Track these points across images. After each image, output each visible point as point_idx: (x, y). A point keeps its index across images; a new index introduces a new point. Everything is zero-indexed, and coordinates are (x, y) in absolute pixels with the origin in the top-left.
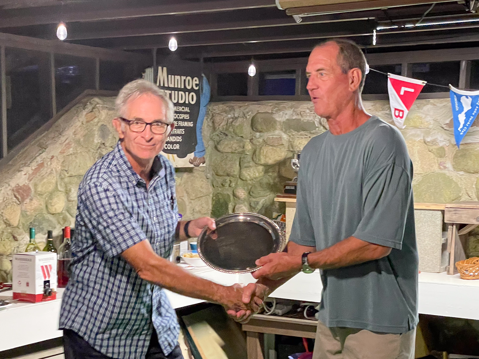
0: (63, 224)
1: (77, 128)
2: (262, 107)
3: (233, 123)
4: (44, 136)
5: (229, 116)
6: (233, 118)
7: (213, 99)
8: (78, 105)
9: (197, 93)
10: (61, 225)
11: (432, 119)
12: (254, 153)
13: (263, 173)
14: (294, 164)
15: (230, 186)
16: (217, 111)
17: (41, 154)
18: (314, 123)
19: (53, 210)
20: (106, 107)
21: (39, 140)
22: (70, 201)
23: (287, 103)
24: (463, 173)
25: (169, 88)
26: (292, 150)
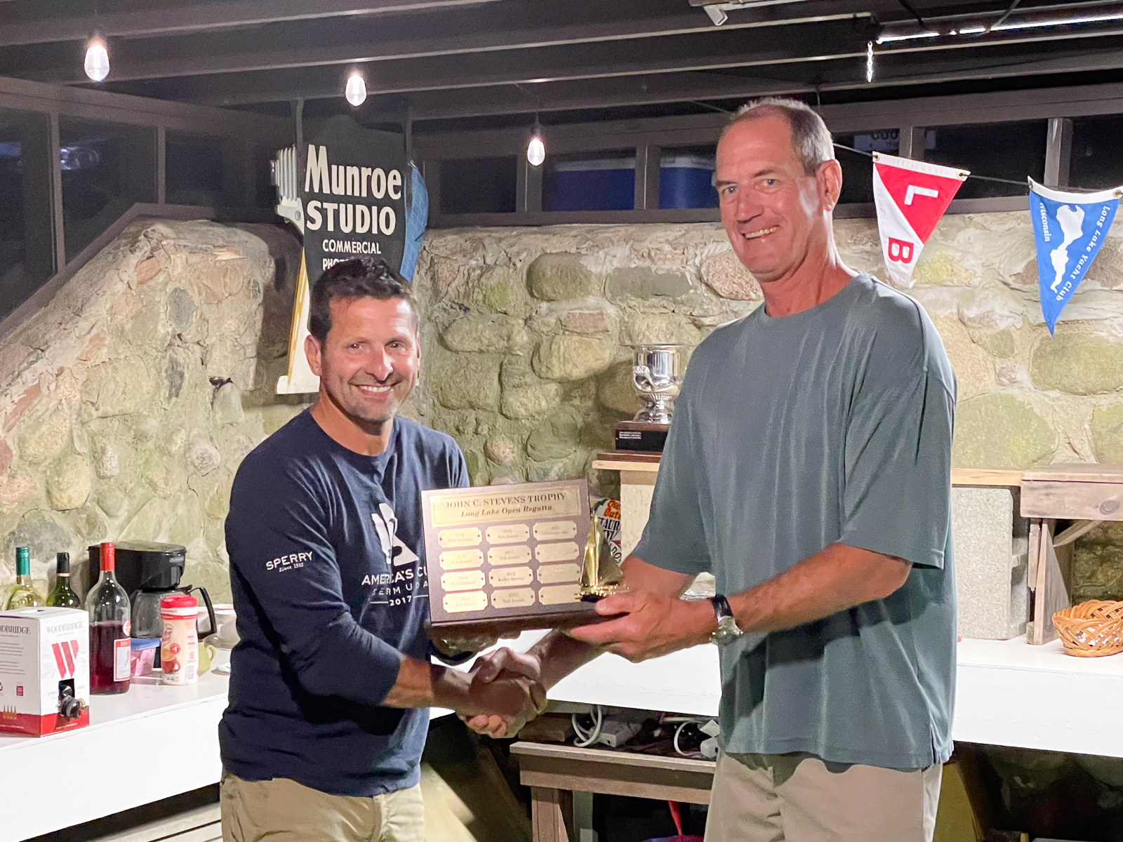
0: (89, 534)
1: (116, 298)
2: (554, 240)
3: (483, 280)
4: (37, 320)
5: (473, 262)
6: (481, 268)
7: (434, 224)
8: (115, 243)
9: (398, 207)
10: (83, 537)
11: (980, 262)
12: (537, 349)
13: (557, 399)
14: (640, 378)
15: (476, 433)
16: (442, 252)
17: (33, 362)
18: (683, 275)
19: (63, 502)
20: (185, 246)
21: (25, 330)
22: (102, 478)
23: (612, 230)
24: (1058, 395)
25: (332, 198)
26: (628, 342)
